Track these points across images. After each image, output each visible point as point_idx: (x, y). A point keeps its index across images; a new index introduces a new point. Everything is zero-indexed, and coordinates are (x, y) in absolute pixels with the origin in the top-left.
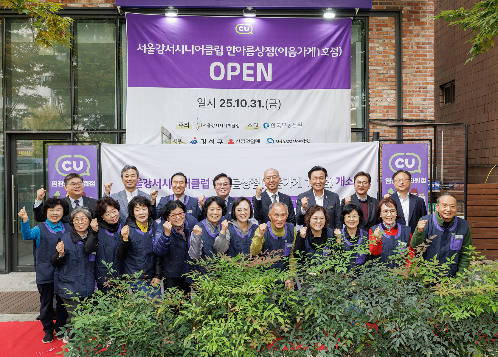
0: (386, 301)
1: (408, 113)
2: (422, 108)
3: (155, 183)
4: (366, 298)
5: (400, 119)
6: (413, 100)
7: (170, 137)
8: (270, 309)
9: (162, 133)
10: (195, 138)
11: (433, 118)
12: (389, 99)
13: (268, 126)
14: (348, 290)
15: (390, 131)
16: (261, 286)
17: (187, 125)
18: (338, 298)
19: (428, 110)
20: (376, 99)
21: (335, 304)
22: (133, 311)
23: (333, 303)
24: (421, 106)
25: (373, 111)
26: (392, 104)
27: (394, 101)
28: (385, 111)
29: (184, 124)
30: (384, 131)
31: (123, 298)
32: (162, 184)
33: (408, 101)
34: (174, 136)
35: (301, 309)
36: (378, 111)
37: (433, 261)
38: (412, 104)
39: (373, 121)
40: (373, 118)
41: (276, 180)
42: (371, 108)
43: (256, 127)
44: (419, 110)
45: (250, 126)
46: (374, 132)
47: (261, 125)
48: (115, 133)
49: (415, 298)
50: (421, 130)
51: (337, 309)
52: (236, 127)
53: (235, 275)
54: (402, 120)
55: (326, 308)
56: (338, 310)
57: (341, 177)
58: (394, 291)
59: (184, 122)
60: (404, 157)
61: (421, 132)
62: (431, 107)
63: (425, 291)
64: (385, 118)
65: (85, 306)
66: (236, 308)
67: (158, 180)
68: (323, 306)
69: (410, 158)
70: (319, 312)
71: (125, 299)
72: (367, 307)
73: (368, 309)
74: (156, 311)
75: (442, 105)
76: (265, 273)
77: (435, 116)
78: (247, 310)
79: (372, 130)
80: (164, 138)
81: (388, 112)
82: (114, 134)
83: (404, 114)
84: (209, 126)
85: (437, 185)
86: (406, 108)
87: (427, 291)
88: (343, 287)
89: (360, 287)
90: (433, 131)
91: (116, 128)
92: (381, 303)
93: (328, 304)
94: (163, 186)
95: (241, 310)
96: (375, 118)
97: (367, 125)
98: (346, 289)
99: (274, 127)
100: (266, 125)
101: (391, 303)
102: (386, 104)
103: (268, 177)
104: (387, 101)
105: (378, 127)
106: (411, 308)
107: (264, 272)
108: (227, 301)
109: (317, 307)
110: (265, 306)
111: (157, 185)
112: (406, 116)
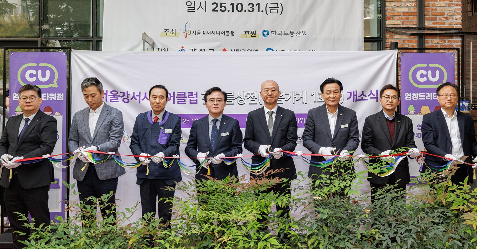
0: (407, 231)
1: (431, 20)
2: (447, 15)
3: (134, 97)
4: (382, 227)
5: (421, 27)
6: (436, 5)
7: (153, 46)
8: (265, 240)
9: (144, 41)
10: (183, 47)
11: (460, 26)
12: (408, 4)
13: (268, 34)
14: (361, 217)
15: (409, 41)
16: (254, 211)
17: (173, 32)
18: (348, 227)
19: (454, 17)
20: (393, 4)
21: (344, 234)
22: (100, 241)
23: (342, 233)
24: (446, 13)
25: (390, 17)
26: (412, 10)
27: (415, 6)
28: (404, 17)
29: (170, 31)
30: (404, 41)
31: (88, 225)
32: (142, 98)
33: (431, 7)
34: (158, 45)
35: (303, 241)
36: (396, 18)
37: (463, 185)
38: (436, 10)
39: (391, 30)
40: (390, 26)
41: (275, 94)
42: (388, 15)
43: (253, 35)
44: (444, 18)
45: (247, 34)
46: (391, 43)
47: (259, 33)
48: (90, 41)
49: (442, 228)
50: (447, 40)
51: (346, 240)
52: (230, 34)
53: (224, 199)
54: (424, 29)
55: (333, 240)
56: (348, 241)
57: (354, 92)
58: (416, 220)
59: (170, 28)
60: (427, 69)
61: (447, 42)
62: (458, 14)
63: (453, 221)
64: (405, 26)
65: (42, 235)
66: (225, 238)
67: (137, 94)
68: (330, 237)
69: (434, 70)
70: (325, 244)
71: (90, 227)
72: (384, 239)
73: (384, 241)
74: (127, 241)
75: (470, 14)
76: (259, 197)
77: (462, 24)
78: (237, 240)
79: (389, 39)
80: (146, 47)
81: (407, 19)
82: (88, 43)
83: (426, 21)
84: (199, 33)
85: (466, 104)
86: (429, 15)
87: (456, 221)
88: (355, 214)
89: (375, 215)
90: (460, 42)
91: (91, 36)
92: (401, 234)
93: (335, 234)
94: (143, 100)
95: (230, 240)
96: (393, 26)
97: (383, 34)
98: (358, 216)
99: (274, 35)
100: (266, 33)
101: (413, 233)
102: (405, 9)
103: (266, 90)
104: (407, 6)
105: (396, 36)
106: (437, 240)
107: (259, 195)
108: (213, 230)
109: (322, 237)
110: (260, 236)
111: (136, 99)
112: (428, 23)
